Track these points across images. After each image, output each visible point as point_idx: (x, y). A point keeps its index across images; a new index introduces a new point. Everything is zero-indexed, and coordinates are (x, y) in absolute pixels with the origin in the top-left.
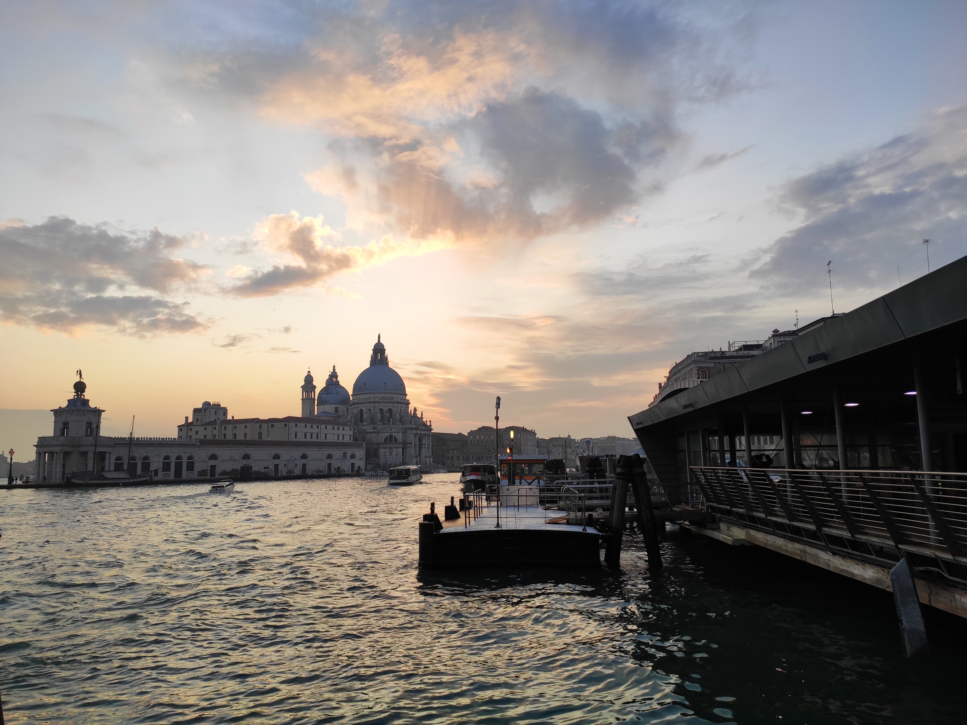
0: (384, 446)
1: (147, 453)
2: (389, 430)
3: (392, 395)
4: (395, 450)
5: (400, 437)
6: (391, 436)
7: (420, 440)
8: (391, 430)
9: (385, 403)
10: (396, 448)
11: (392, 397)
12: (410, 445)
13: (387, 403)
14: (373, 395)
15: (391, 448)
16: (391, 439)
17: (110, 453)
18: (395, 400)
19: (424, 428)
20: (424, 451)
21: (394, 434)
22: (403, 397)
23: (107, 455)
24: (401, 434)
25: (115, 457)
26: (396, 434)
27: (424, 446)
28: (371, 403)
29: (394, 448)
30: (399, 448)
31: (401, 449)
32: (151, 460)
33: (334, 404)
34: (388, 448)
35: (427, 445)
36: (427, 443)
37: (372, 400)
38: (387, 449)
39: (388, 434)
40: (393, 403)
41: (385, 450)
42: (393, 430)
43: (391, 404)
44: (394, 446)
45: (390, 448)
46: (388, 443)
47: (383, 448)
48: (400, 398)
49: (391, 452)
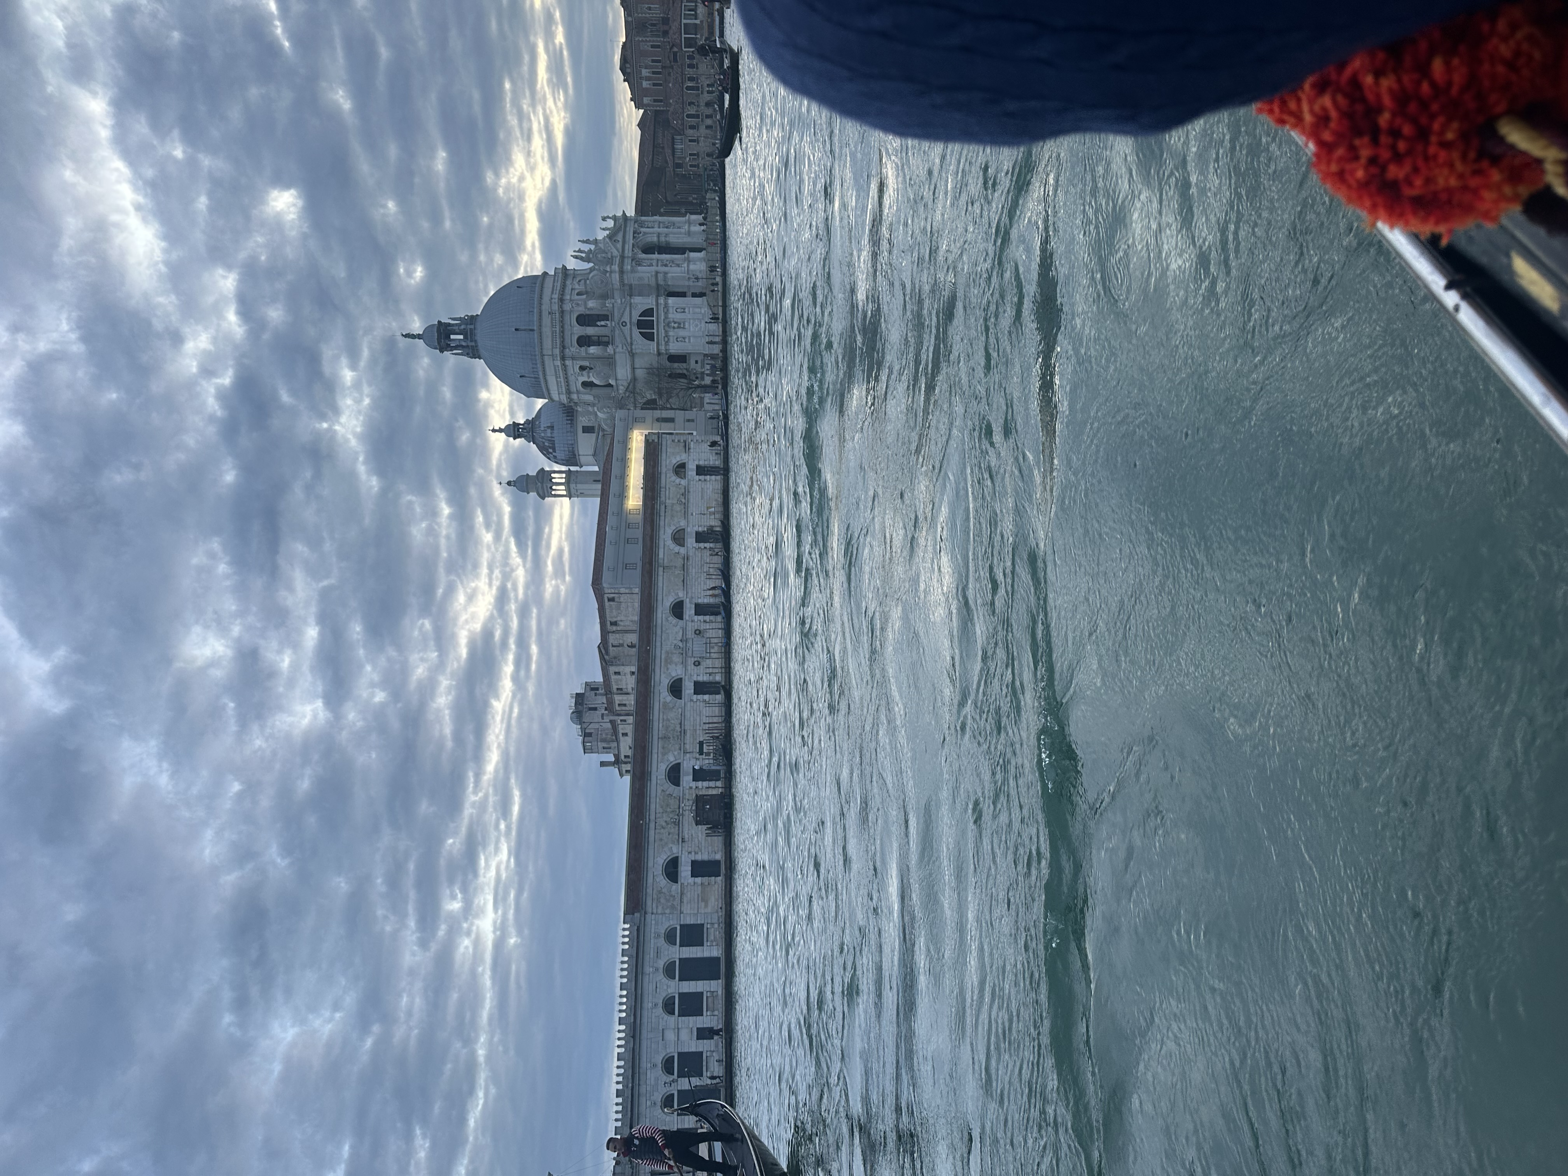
0: (663, 343)
2: (626, 330)
3: (545, 314)
4: (672, 316)
5: (642, 302)
6: (640, 324)
7: (648, 249)
8: (624, 324)
9: (563, 332)
10: (666, 313)
11: (549, 313)
12: (660, 276)
13: (562, 327)
14: (548, 361)
16: (645, 325)
18: (556, 307)
19: (620, 237)
20: (676, 238)
21: (636, 317)
22: (549, 283)
24: (637, 300)
26: (633, 313)
27: (662, 239)
28: (565, 366)
29: (666, 317)
30: (666, 305)
31: (671, 300)
32: (673, 1050)
33: (575, 434)
34: (666, 332)
35: (661, 230)
36: (656, 229)
37: (558, 363)
38: (671, 333)
39: (636, 332)
40: (562, 312)
41: (671, 339)
42: (626, 318)
43: (567, 318)
44: (663, 318)
45: (667, 328)
46: (655, 331)
47: (667, 343)
48: (552, 293)
49: (676, 325)
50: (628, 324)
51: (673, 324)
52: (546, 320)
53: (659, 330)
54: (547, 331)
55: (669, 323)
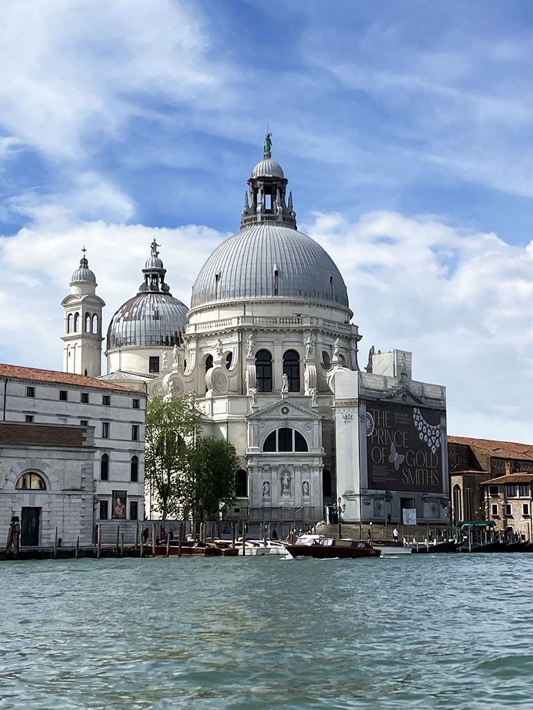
0: (261, 464)
2: (278, 414)
3: (299, 310)
4: (298, 477)
5: (313, 436)
6: (285, 433)
8: (285, 411)
9: (275, 331)
10: (301, 468)
11: (299, 315)
13: (282, 331)
14: (237, 311)
15: (286, 471)
16: (284, 440)
18: (306, 324)
21: (296, 427)
22: (339, 317)
24: (317, 428)
26: (300, 423)
28: (231, 333)
29: (295, 468)
30: (312, 467)
31: (318, 476)
33: (149, 347)
34: (276, 468)
37: (235, 324)
38: (274, 474)
39: (276, 427)
40: (301, 332)
41: (268, 475)
42: (293, 413)
43: (294, 338)
44: (295, 463)
45: (282, 469)
46: (277, 453)
47: (262, 469)
48: (325, 320)
49: (285, 482)
50: (285, 416)
51: (286, 477)
52: (290, 311)
53: (278, 457)
54: (276, 311)
55: (289, 474)
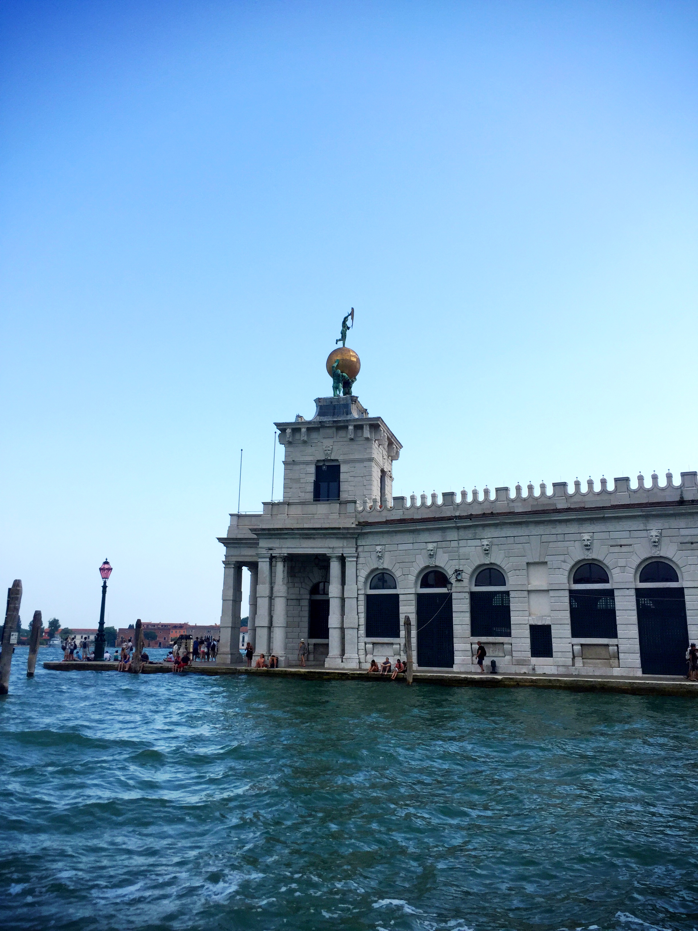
1: (487, 552)
17: (342, 559)
23: (335, 567)
25: (363, 573)
32: (513, 582)
